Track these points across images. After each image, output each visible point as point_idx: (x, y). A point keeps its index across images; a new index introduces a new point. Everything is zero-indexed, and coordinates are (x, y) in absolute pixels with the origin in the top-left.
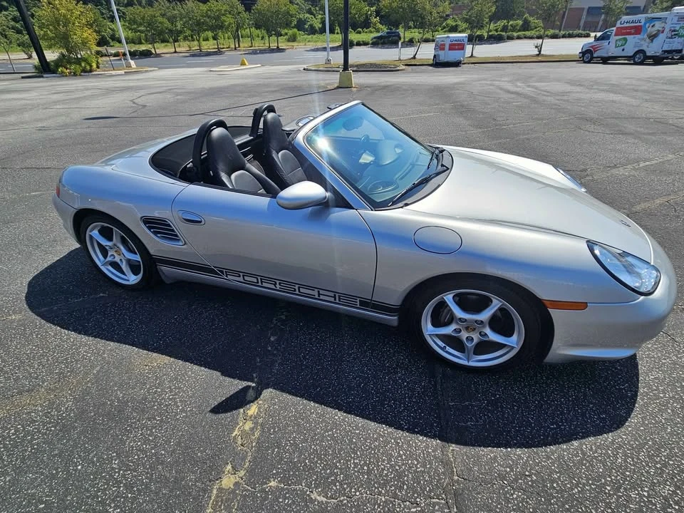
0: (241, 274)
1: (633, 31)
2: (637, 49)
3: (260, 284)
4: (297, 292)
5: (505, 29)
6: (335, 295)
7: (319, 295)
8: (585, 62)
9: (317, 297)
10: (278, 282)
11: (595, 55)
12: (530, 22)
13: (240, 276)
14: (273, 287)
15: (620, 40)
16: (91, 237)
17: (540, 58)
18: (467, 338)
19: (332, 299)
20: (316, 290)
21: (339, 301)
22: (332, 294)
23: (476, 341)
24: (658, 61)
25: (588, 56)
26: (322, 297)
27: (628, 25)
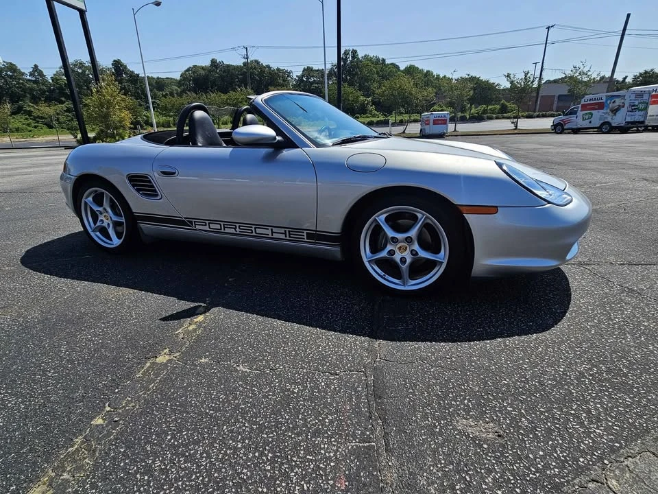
0: (207, 222)
1: (596, 107)
2: (602, 122)
3: (223, 231)
4: (254, 234)
5: (485, 112)
6: (285, 231)
7: (272, 233)
8: (558, 133)
9: (270, 236)
10: (237, 225)
11: (565, 127)
12: (507, 106)
13: (206, 225)
14: (233, 231)
15: (586, 114)
16: (86, 203)
17: (517, 132)
18: (401, 259)
19: (283, 236)
20: (270, 228)
21: (290, 237)
22: (283, 230)
23: (409, 260)
24: (623, 130)
25: (558, 129)
26: (275, 236)
27: (591, 102)
